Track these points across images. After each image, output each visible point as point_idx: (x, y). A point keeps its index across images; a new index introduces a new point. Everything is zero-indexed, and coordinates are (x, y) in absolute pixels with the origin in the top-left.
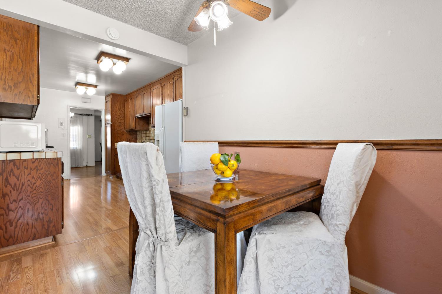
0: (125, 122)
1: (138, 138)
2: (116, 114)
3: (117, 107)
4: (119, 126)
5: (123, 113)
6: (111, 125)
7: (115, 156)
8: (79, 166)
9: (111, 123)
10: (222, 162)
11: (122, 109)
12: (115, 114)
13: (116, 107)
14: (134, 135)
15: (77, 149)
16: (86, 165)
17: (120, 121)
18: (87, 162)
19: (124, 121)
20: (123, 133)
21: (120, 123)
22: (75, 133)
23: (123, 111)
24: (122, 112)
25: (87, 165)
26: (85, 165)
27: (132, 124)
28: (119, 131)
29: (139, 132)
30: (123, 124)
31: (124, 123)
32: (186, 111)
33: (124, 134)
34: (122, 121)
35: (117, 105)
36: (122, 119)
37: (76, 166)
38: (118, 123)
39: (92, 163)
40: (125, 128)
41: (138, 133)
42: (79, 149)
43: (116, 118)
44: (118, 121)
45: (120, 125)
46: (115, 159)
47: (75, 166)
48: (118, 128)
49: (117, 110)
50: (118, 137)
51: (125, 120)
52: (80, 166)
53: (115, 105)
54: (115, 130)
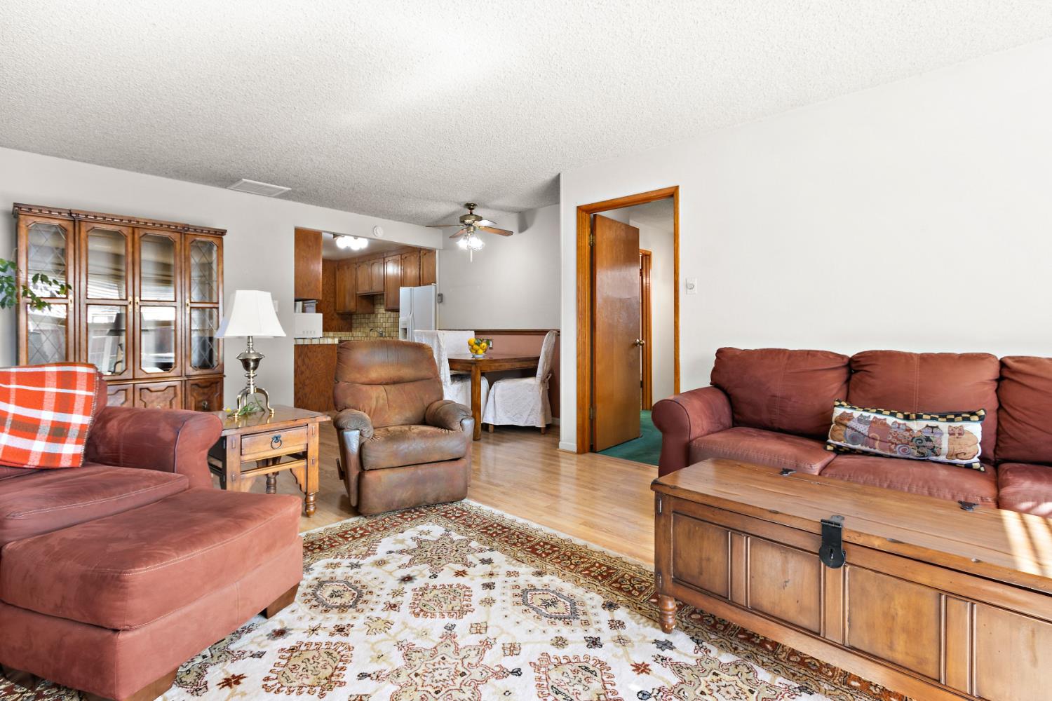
1: (354, 325)
4: (327, 307)
5: (333, 287)
6: (317, 305)
10: (476, 344)
14: (348, 320)
17: (329, 300)
21: (329, 303)
23: (333, 283)
27: (351, 305)
29: (355, 316)
30: (333, 303)
31: (335, 303)
32: (440, 298)
33: (334, 319)
36: (331, 297)
38: (326, 302)
40: (335, 310)
44: (326, 300)
45: (329, 305)
51: (335, 298)
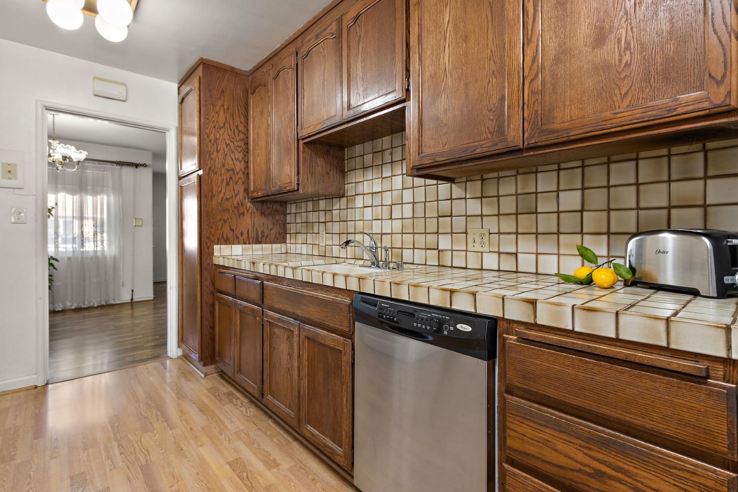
0: (247, 167)
1: (292, 228)
2: (216, 140)
3: (222, 113)
4: (228, 184)
5: (242, 136)
6: (199, 178)
7: (212, 293)
8: (109, 303)
9: (201, 172)
11: (237, 122)
12: (212, 137)
13: (218, 113)
14: (277, 217)
15: (106, 257)
16: (130, 298)
17: (231, 166)
18: (133, 291)
19: (242, 165)
20: (241, 210)
21: (231, 172)
22: (99, 216)
23: (241, 128)
24: (236, 133)
25: (132, 299)
26: (126, 298)
27: (282, 173)
28: (227, 199)
29: (294, 206)
30: (241, 175)
31: (247, 174)
33: (243, 214)
34: (239, 166)
35: (219, 105)
36: (237, 160)
37: (104, 303)
38: (223, 170)
39: (146, 293)
40: (246, 190)
41: (292, 208)
42: (110, 257)
43: (218, 151)
44: (224, 166)
45: (231, 178)
46: (213, 305)
47: (100, 301)
48: (223, 191)
49: (222, 125)
50: (225, 221)
51: (247, 162)
52: (113, 302)
53: (214, 105)
54: (213, 196)
